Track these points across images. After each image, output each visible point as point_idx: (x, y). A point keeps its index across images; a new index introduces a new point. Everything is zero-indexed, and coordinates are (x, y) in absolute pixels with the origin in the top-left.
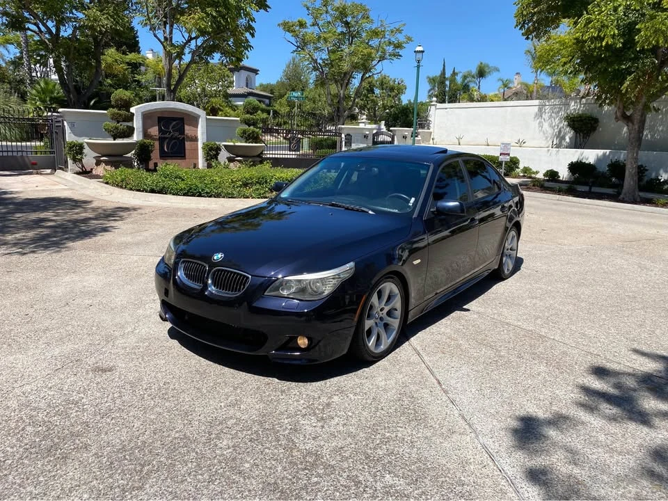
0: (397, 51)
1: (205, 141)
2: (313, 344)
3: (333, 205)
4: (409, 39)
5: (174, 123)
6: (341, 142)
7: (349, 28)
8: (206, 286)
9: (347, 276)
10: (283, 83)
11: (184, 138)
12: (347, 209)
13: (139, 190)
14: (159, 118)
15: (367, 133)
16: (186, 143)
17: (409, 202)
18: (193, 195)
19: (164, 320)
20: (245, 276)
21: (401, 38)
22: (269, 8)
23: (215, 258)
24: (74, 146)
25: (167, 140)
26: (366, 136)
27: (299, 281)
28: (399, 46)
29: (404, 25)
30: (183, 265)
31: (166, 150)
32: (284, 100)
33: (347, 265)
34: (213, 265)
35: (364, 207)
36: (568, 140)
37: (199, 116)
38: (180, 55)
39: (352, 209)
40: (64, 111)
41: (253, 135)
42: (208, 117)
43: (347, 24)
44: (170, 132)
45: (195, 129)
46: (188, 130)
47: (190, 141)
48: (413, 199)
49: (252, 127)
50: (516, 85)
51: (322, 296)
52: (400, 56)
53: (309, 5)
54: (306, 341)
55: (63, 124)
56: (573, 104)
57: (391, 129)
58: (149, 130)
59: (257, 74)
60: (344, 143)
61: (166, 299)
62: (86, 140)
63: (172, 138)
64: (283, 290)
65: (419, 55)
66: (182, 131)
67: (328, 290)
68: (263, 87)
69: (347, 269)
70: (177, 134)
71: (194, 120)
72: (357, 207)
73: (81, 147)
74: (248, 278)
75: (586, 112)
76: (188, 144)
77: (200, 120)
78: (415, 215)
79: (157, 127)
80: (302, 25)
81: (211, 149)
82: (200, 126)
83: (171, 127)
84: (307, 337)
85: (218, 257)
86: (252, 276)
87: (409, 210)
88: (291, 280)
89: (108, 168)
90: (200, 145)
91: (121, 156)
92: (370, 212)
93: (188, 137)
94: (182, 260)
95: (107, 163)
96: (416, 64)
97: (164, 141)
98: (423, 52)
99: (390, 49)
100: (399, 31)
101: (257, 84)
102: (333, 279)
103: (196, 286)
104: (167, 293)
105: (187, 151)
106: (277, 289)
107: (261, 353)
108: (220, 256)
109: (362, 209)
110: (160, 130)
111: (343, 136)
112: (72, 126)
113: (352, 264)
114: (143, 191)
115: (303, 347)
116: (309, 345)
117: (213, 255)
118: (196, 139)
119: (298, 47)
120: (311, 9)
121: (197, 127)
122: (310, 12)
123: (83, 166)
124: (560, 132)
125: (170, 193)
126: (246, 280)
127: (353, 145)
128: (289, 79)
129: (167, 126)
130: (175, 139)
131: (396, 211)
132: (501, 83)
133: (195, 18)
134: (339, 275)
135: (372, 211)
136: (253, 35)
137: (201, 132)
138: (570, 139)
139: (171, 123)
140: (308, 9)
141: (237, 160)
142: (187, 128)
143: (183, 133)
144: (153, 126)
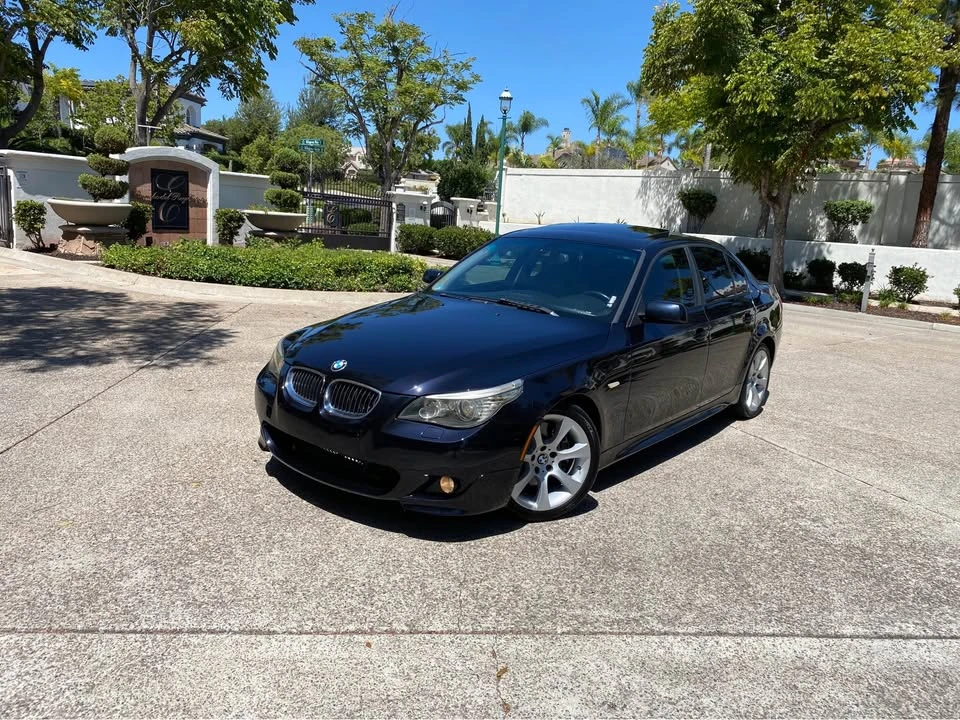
0: (459, 92)
1: (217, 207)
2: (461, 490)
3: (501, 302)
4: (477, 78)
5: (174, 179)
6: (390, 215)
7: (397, 55)
8: (321, 402)
9: (512, 397)
10: (239, 121)
11: (187, 202)
12: (521, 308)
13: (186, 279)
14: (152, 170)
15: (425, 203)
16: (190, 209)
17: (607, 301)
18: (276, 286)
19: (264, 448)
20: (373, 392)
21: (466, 76)
22: (296, 19)
23: (335, 366)
24: (31, 208)
25: (163, 205)
26: (423, 208)
27: (446, 401)
28: (462, 86)
29: (474, 59)
30: (293, 375)
31: (161, 218)
32: (252, 147)
33: (513, 383)
34: (332, 375)
35: (546, 307)
36: (679, 222)
37: (209, 171)
38: (161, 78)
39: (528, 309)
40: (12, 154)
41: (291, 202)
42: (222, 172)
43: (396, 51)
44: (168, 192)
45: (204, 189)
46: (194, 190)
47: (196, 206)
48: (614, 298)
49: (290, 191)
50: (568, 145)
51: (476, 424)
52: (463, 100)
53: (343, 19)
54: (452, 484)
55: (6, 172)
56: (685, 177)
57: (452, 198)
58: (138, 189)
59: (203, 105)
60: (395, 216)
61: (267, 420)
62: (51, 200)
63: (170, 202)
64: (423, 412)
65: (506, 104)
66: (185, 192)
67: (484, 415)
68: (211, 126)
69: (512, 388)
70: (178, 196)
71: (202, 175)
72: (535, 306)
73: (41, 210)
74: (378, 394)
75: (701, 188)
76: (192, 211)
77: (211, 176)
78: (615, 320)
79: (150, 185)
80: (329, 46)
81: (231, 219)
82: (210, 185)
83: (169, 184)
84: (454, 479)
85: (340, 365)
86: (383, 392)
87: (607, 313)
88: (435, 400)
89: (91, 243)
90: (210, 213)
91: (106, 226)
92: (552, 313)
93: (193, 201)
94: (292, 368)
95: (88, 236)
96: (502, 115)
97: (160, 204)
98: (511, 99)
99: (450, 90)
100: (466, 66)
101: (203, 123)
102: (493, 400)
103: (308, 403)
104: (269, 412)
105: (191, 221)
106: (416, 410)
107: (390, 497)
108: (341, 364)
109: (543, 309)
110: (154, 190)
111: (394, 205)
112: (21, 176)
113: (519, 382)
114: (191, 280)
115: (447, 491)
116: (455, 490)
117: (332, 363)
118: (204, 204)
119: (319, 76)
120: (346, 25)
121: (206, 186)
122: (345, 29)
123: (40, 240)
124: (668, 212)
125: (240, 283)
126: (374, 398)
127: (406, 219)
128: (249, 115)
129: (164, 184)
130: (173, 202)
131: (589, 313)
132: (550, 141)
133: (198, 26)
134: (500, 395)
135: (555, 312)
136: (272, 57)
137: (211, 193)
138: (682, 220)
139: (169, 180)
140: (342, 25)
141: (268, 236)
142: (192, 186)
143: (187, 195)
144: (144, 183)
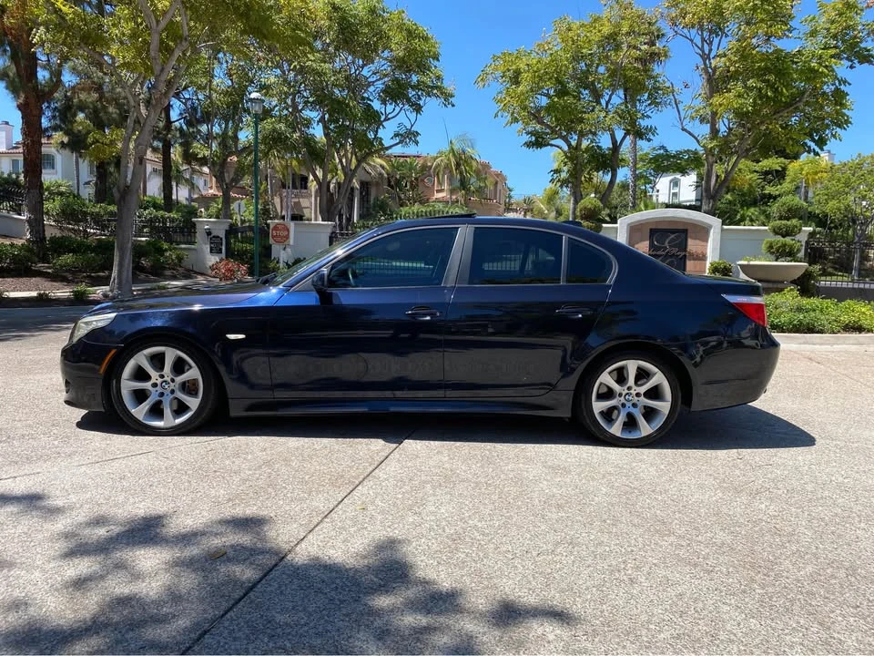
1: (717, 259)
5: (673, 236)
11: (685, 256)
14: (651, 230)
16: (688, 262)
25: (661, 258)
37: (711, 227)
42: (725, 227)
44: (666, 248)
45: (703, 243)
46: (693, 245)
47: (694, 260)
63: (668, 256)
66: (684, 247)
70: (675, 250)
71: (703, 232)
76: (690, 264)
77: (712, 231)
79: (648, 242)
82: (710, 240)
83: (667, 242)
90: (709, 265)
93: (692, 255)
110: (652, 245)
118: (703, 257)
121: (707, 241)
129: (661, 241)
130: (671, 256)
137: (712, 247)
139: (667, 237)
142: (690, 242)
143: (685, 249)
144: (642, 240)
